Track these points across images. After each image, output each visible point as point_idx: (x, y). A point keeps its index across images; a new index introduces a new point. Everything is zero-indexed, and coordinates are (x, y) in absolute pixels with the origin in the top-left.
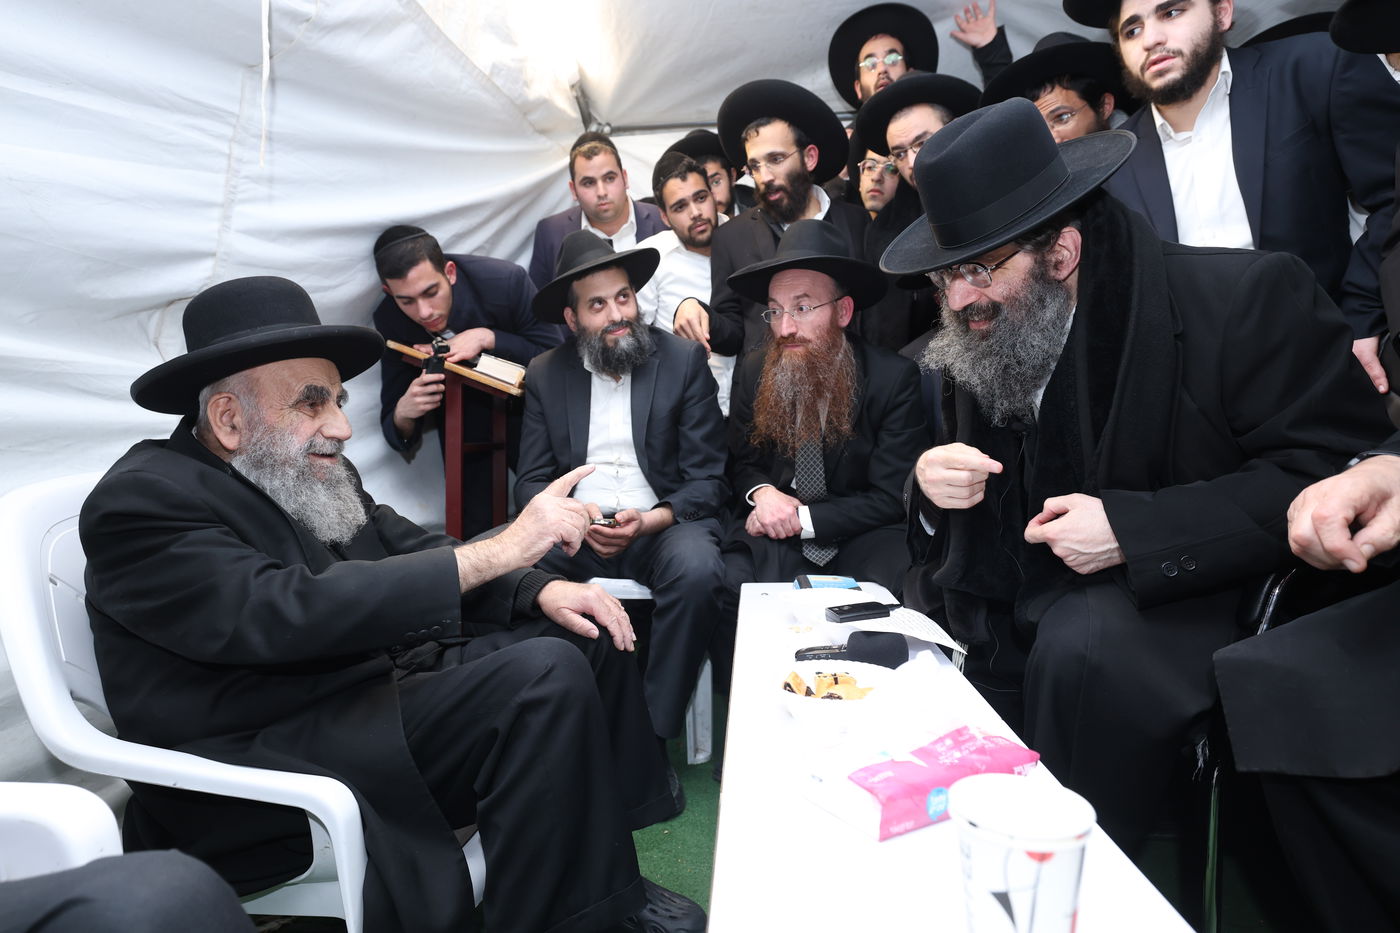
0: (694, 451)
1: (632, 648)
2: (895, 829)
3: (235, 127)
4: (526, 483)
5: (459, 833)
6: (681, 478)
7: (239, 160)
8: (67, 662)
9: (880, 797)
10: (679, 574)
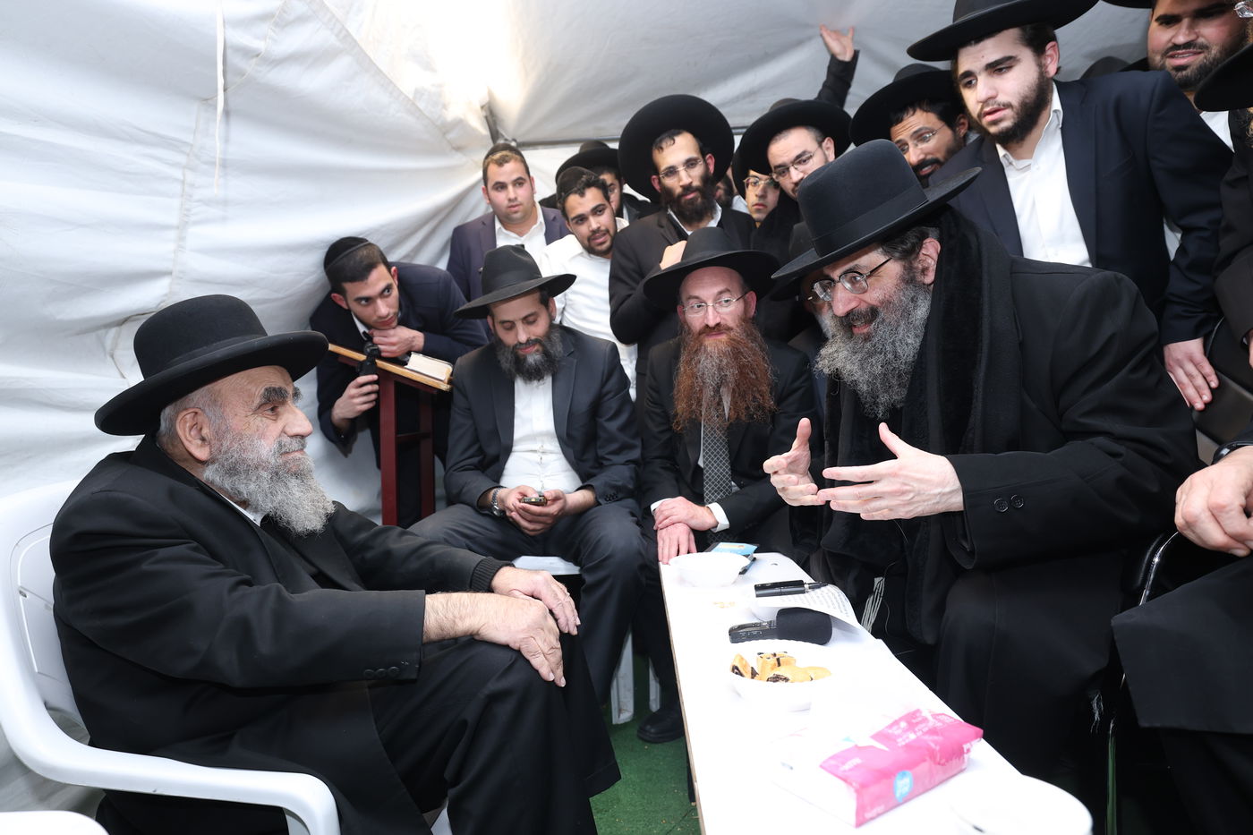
0: (611, 439)
1: (575, 632)
2: (868, 815)
3: (188, 155)
4: (456, 473)
6: (600, 464)
7: (192, 186)
8: (39, 673)
9: (854, 784)
10: (606, 555)
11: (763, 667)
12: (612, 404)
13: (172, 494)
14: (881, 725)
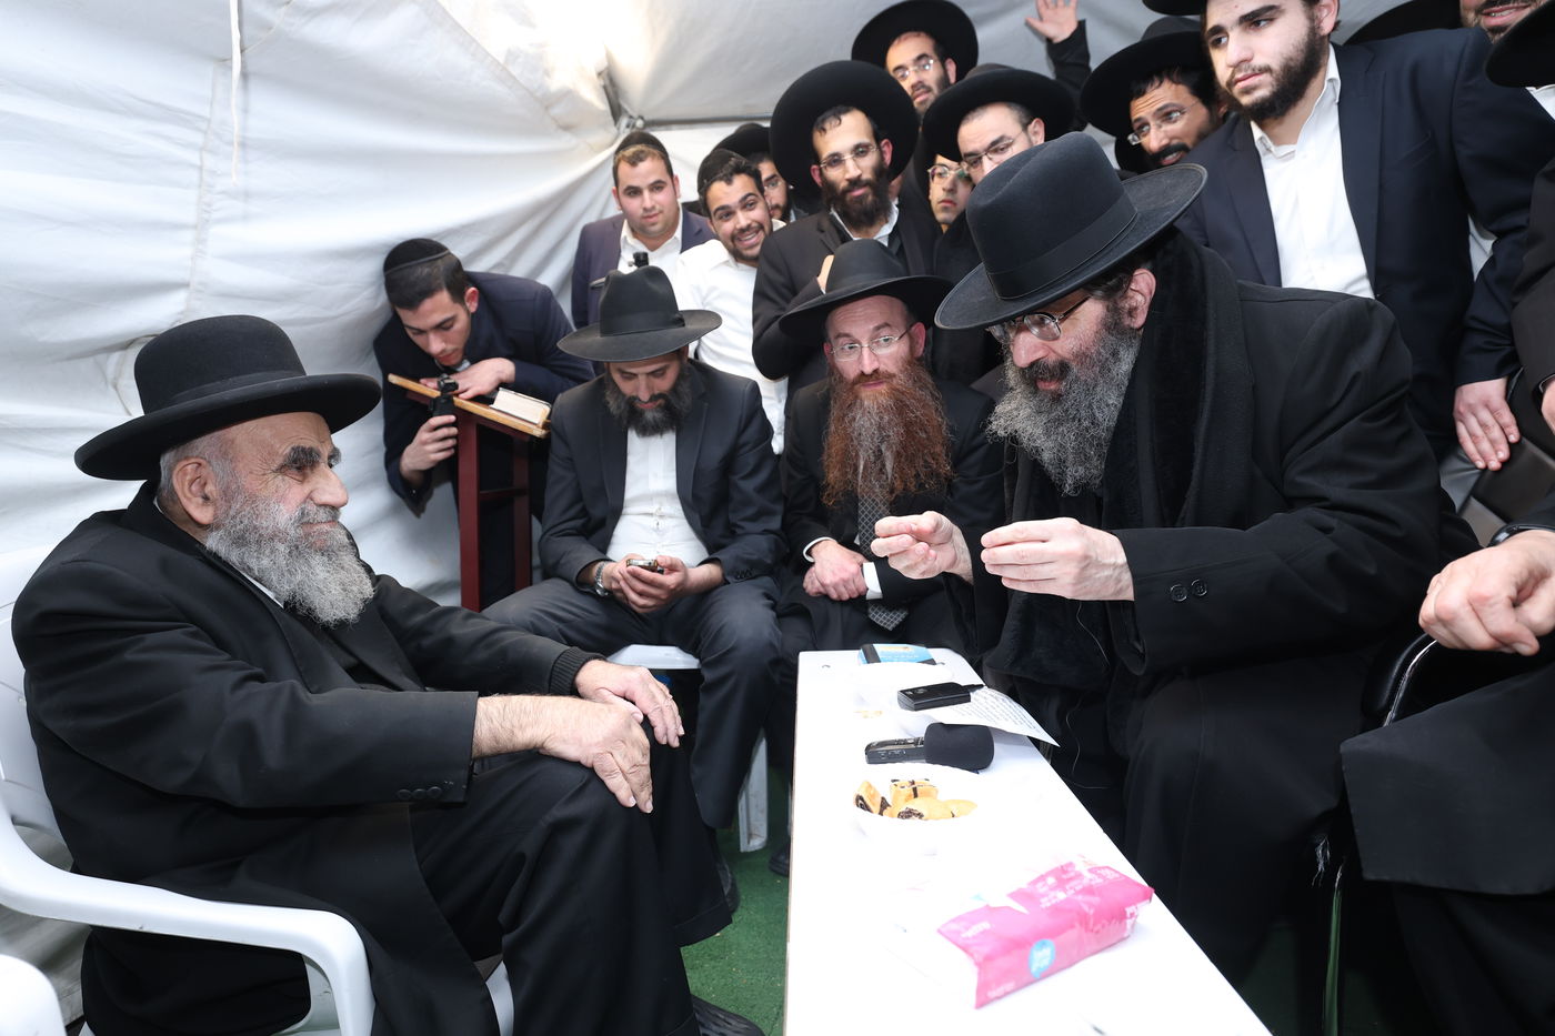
0: (747, 503)
1: (675, 743)
2: (992, 994)
3: (205, 133)
4: (553, 538)
5: (481, 965)
6: (732, 532)
7: (213, 173)
8: (6, 780)
9: (976, 956)
10: (730, 646)
11: (895, 798)
12: (749, 459)
13: (165, 566)
14: (1022, 882)
